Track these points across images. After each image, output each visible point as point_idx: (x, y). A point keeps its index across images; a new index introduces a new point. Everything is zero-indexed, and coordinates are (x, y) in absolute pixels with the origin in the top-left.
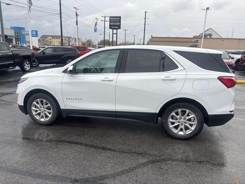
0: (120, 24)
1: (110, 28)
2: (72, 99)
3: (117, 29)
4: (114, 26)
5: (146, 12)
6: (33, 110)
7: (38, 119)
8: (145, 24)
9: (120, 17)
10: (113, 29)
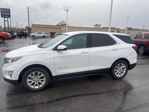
0: (10, 14)
1: (2, 17)
2: (61, 68)
3: (8, 18)
4: (4, 15)
5: (28, 8)
6: (28, 81)
7: (33, 87)
8: (28, 16)
9: (9, 10)
10: (4, 17)
